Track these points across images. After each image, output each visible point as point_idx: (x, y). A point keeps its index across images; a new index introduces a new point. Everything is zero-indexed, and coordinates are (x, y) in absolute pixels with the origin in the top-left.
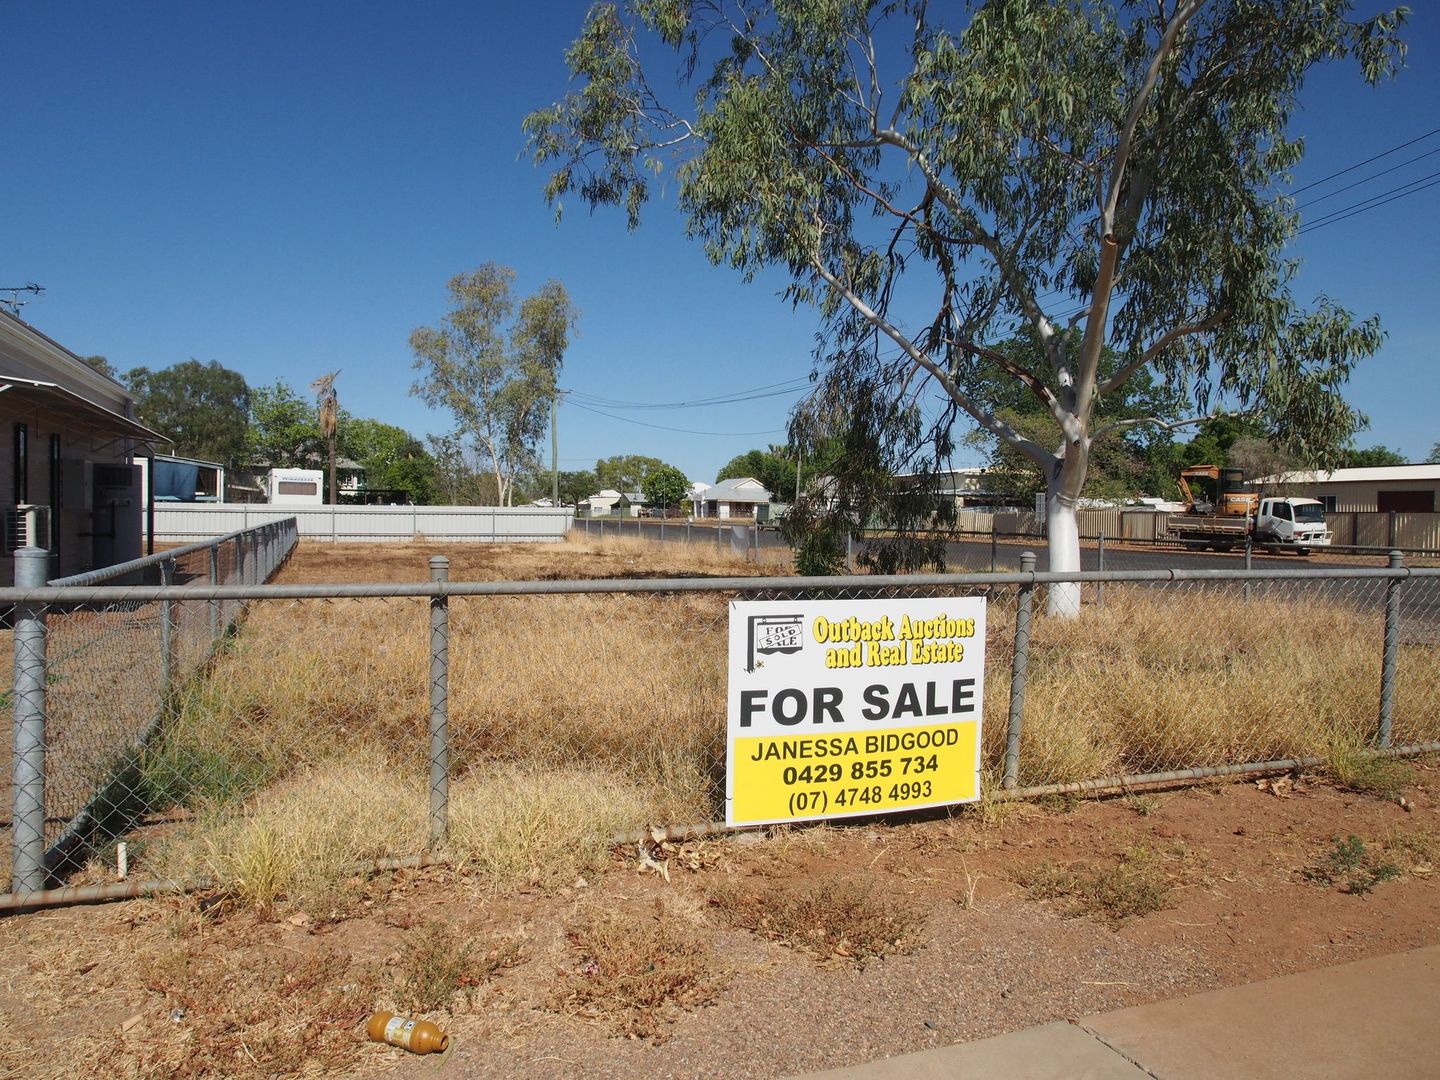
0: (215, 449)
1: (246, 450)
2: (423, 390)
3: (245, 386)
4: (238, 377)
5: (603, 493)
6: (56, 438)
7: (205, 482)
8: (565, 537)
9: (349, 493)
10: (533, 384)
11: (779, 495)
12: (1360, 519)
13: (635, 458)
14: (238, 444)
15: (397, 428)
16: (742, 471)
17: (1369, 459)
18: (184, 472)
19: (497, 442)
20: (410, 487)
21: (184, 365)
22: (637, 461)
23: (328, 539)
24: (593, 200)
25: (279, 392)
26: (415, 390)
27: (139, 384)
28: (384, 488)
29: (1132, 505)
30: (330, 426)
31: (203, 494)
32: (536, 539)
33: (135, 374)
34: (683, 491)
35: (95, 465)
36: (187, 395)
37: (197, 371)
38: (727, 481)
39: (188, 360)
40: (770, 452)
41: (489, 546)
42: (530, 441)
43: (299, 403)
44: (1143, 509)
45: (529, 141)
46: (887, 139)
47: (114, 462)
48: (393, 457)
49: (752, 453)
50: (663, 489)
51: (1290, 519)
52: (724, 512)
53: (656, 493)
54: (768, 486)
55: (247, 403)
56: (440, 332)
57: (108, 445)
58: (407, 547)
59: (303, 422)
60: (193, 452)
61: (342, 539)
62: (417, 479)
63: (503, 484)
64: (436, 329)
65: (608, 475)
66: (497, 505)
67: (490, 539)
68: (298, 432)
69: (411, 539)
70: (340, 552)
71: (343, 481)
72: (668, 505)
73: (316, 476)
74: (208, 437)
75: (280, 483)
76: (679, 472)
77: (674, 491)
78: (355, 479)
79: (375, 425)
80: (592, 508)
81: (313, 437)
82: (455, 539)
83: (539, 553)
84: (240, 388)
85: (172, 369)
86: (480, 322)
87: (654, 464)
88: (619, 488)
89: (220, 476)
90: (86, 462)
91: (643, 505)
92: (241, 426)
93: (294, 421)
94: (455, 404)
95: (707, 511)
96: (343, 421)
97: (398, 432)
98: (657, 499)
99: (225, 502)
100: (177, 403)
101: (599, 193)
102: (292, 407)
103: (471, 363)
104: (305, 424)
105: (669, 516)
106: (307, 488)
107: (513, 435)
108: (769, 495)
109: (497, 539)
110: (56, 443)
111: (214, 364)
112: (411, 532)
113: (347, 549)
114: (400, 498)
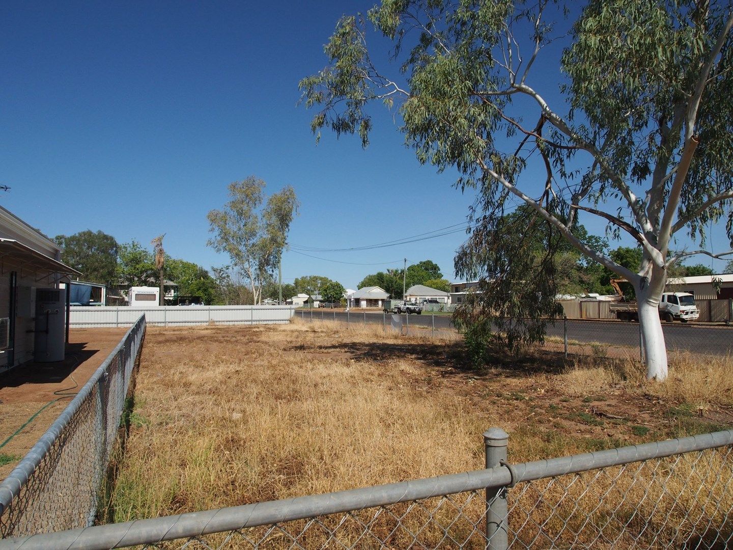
0: (99, 276)
1: (116, 277)
2: (214, 243)
3: (116, 243)
4: (112, 238)
5: (299, 295)
6: (14, 274)
7: (95, 295)
8: (291, 321)
9: (170, 298)
10: (273, 240)
11: (393, 295)
12: (712, 304)
13: (315, 277)
14: (111, 274)
15: (194, 264)
16: (372, 283)
17: (698, 271)
18: (84, 289)
19: (253, 271)
20: (202, 295)
21: (84, 233)
22: (315, 279)
23: (163, 325)
24: (339, 131)
25: (134, 246)
26: (210, 243)
27: (61, 243)
28: (188, 295)
29: (584, 298)
30: (161, 264)
31: (92, 300)
32: (274, 322)
33: (57, 238)
34: (341, 294)
35: (37, 289)
36: (85, 248)
37: (90, 236)
38: (364, 288)
39: (85, 230)
40: (388, 273)
41: (250, 327)
42: (271, 270)
43: (144, 252)
44: (592, 299)
45: (302, 96)
46: (520, 90)
47: (49, 287)
48: (193, 279)
49: (378, 274)
50: (331, 293)
51: (678, 304)
52: (364, 304)
53: (327, 295)
54: (387, 290)
55: (116, 252)
56: (223, 213)
57: (45, 277)
58: (207, 329)
59: (146, 261)
60: (87, 278)
61: (170, 325)
62: (205, 290)
63: (256, 293)
64: (221, 211)
65: (301, 286)
66: (252, 304)
67: (250, 323)
68: (143, 267)
69: (207, 324)
70: (172, 332)
71: (166, 292)
72: (334, 302)
73: (156, 290)
74: (95, 270)
75: (136, 295)
76: (339, 284)
77: (337, 294)
78: (173, 291)
79: (182, 262)
80: (294, 303)
81: (152, 269)
82: (231, 323)
83: (280, 331)
84: (113, 244)
85: (77, 235)
86: (245, 208)
87: (324, 280)
88: (307, 293)
89: (104, 291)
90: (33, 288)
91: (321, 301)
92: (113, 263)
93: (141, 261)
94: (230, 251)
95: (354, 304)
96: (167, 261)
97: (194, 266)
98: (328, 298)
99: (106, 305)
100: (80, 253)
101: (341, 126)
102: (140, 254)
103: (240, 229)
104: (147, 262)
105: (335, 307)
106: (151, 297)
107: (261, 267)
108: (388, 295)
109: (254, 323)
110: (14, 277)
111: (100, 232)
112: (207, 320)
113: (174, 331)
114: (197, 300)
